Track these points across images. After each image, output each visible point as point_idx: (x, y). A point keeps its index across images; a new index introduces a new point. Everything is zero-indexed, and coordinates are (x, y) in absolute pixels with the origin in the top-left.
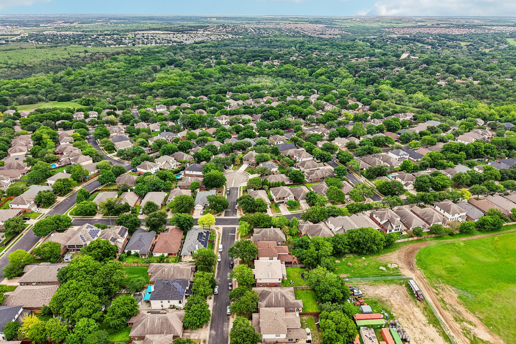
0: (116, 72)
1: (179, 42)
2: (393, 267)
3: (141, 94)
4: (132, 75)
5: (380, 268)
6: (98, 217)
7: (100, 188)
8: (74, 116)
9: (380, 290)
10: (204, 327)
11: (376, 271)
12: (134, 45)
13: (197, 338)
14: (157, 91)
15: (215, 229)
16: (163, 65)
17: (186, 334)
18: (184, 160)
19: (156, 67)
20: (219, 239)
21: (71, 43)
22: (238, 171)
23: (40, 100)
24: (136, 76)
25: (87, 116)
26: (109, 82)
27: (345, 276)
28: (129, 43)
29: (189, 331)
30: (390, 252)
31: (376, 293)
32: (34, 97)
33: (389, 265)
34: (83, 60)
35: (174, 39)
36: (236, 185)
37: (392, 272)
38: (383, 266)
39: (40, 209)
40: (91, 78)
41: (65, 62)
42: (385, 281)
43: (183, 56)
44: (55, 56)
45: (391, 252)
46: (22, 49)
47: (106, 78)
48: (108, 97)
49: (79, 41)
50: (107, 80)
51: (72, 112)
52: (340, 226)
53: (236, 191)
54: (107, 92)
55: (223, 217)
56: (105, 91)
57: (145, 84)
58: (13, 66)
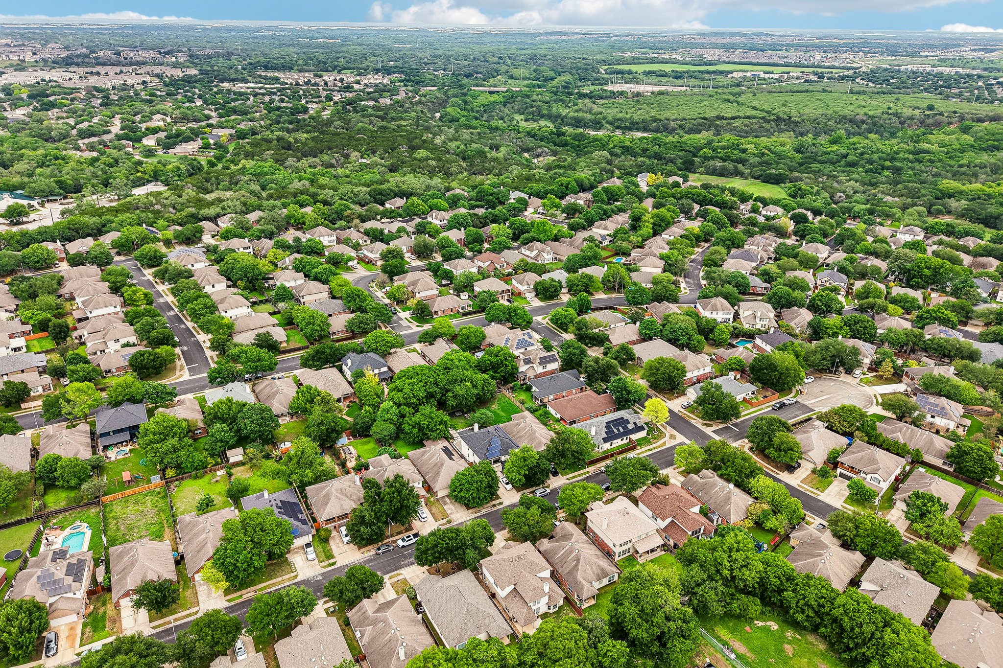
0: (927, 152)
3: (910, 200)
4: (952, 162)
6: (567, 336)
7: (621, 308)
8: (742, 207)
10: (470, 511)
13: (449, 512)
14: (958, 200)
15: (668, 435)
17: (447, 500)
18: (792, 324)
20: (650, 450)
22: (864, 387)
23: (737, 173)
24: (961, 166)
25: (754, 210)
26: (887, 168)
27: (742, 649)
29: (453, 500)
32: (730, 165)
34: (902, 123)
36: (819, 404)
39: (534, 299)
40: (862, 154)
41: (863, 122)
44: (857, 110)
46: (824, 91)
47: (892, 159)
48: (843, 192)
49: (949, 87)
50: (888, 163)
51: (744, 199)
52: (876, 584)
53: (799, 412)
54: (852, 182)
55: (708, 431)
56: (850, 180)
57: (949, 184)
58: (772, 117)
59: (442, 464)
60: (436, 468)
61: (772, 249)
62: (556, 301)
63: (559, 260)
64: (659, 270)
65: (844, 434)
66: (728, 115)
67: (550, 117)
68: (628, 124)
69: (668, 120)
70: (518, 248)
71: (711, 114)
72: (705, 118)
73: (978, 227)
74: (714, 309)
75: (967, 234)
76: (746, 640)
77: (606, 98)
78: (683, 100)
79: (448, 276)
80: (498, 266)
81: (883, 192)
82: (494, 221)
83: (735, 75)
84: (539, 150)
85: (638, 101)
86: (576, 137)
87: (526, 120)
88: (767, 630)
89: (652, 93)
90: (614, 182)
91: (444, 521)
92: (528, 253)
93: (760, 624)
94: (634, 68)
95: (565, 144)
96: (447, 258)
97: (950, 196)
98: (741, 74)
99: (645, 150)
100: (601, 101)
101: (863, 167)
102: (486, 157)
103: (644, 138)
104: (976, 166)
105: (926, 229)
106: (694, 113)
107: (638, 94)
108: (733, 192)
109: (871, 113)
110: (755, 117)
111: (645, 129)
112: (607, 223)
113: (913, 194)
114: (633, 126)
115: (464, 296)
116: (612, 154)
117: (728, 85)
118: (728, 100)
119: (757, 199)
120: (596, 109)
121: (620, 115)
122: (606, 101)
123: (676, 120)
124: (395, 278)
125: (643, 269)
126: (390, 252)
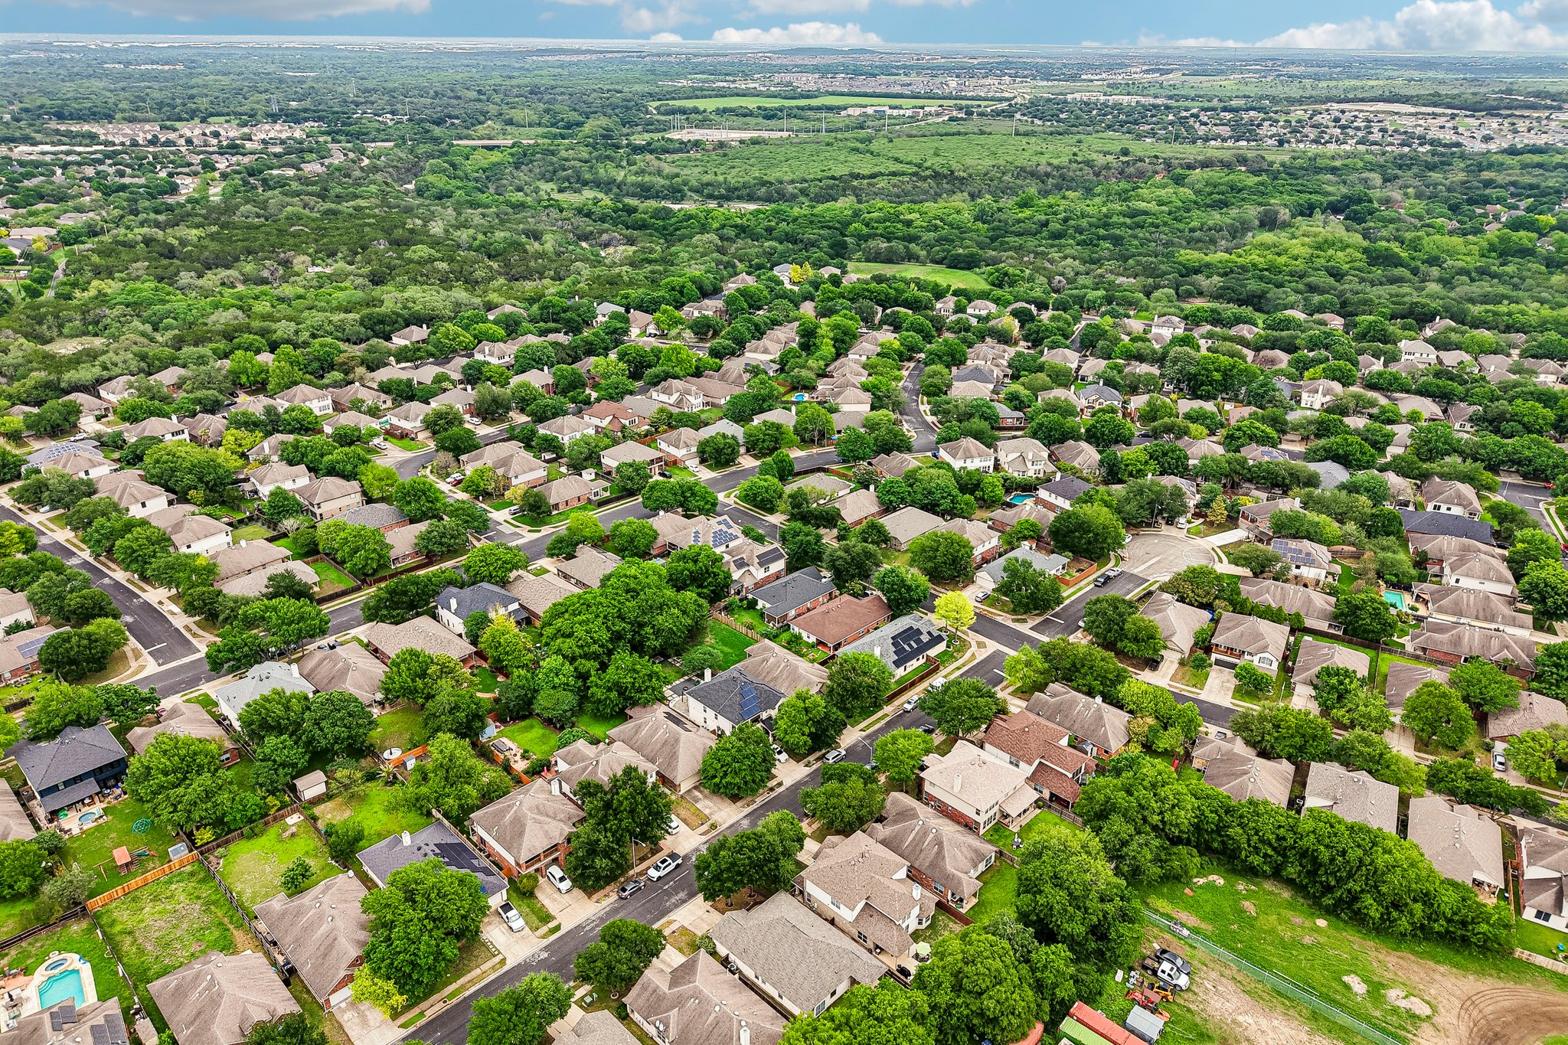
0: (1146, 213)
1: (1445, 146)
2: (1403, 1004)
3: (1150, 280)
4: (1181, 226)
5: (1345, 979)
6: (776, 519)
7: (834, 467)
8: (938, 306)
9: (1264, 1023)
10: (739, 804)
11: (1318, 977)
12: (1281, 143)
13: (707, 812)
14: (1208, 277)
15: (973, 644)
16: (1307, 211)
17: (697, 793)
18: (1076, 464)
19: (1277, 213)
20: (958, 668)
21: (1109, 127)
22: (1199, 541)
23: (911, 257)
24: (1192, 230)
25: (960, 309)
26: (1104, 238)
27: (1192, 921)
28: (1271, 137)
29: (707, 791)
30: (1456, 965)
31: (1240, 1018)
32: (898, 246)
33: (1393, 995)
34: (1097, 175)
35: (1434, 133)
36: (1151, 571)
37: (1377, 1014)
38: (1366, 980)
39: (702, 468)
40: (1066, 220)
41: (1048, 175)
42: (1315, 1016)
43: (1410, 190)
44: (1035, 159)
45: (1466, 969)
46: (982, 133)
47: (1106, 226)
48: (1062, 274)
49: (1136, 122)
50: (1102, 232)
51: (939, 294)
52: (1327, 797)
53: (1130, 586)
54: (1069, 260)
55: (1024, 628)
56: (1065, 257)
57: (1189, 256)
58: (928, 173)
59: (677, 740)
60: (667, 749)
61: (1005, 363)
62: (733, 469)
63: (714, 405)
64: (868, 407)
65: (1201, 606)
66: (866, 172)
67: (597, 184)
68: (723, 191)
69: (781, 182)
70: (643, 391)
71: (840, 170)
72: (833, 178)
73: (1247, 311)
74: (968, 456)
75: (1238, 320)
76: (1194, 907)
77: (674, 152)
78: (792, 151)
79: (551, 445)
80: (626, 422)
81: (1111, 272)
82: (590, 352)
83: (850, 111)
84: (605, 237)
85: (725, 155)
86: (657, 214)
87: (560, 191)
88: (1210, 887)
89: (742, 142)
90: (743, 280)
91: (705, 827)
92: (664, 398)
93: (1201, 881)
94: (700, 104)
95: (643, 226)
96: (541, 418)
97: (1197, 271)
98: (858, 111)
99: (769, 230)
100: (669, 157)
101: (1074, 238)
102: (525, 251)
103: (759, 211)
104: (1210, 229)
105: (1186, 318)
106: (814, 170)
107: (721, 145)
108: (921, 285)
109: (1055, 162)
110: (903, 174)
111: (751, 198)
112: (765, 341)
113: (1150, 271)
114: (732, 194)
115: (588, 474)
116: (721, 238)
117: (847, 127)
118: (856, 150)
119: (955, 293)
120: (667, 169)
121: (706, 178)
122: (676, 157)
123: (792, 182)
124: (463, 458)
125: (845, 408)
126: (440, 415)
